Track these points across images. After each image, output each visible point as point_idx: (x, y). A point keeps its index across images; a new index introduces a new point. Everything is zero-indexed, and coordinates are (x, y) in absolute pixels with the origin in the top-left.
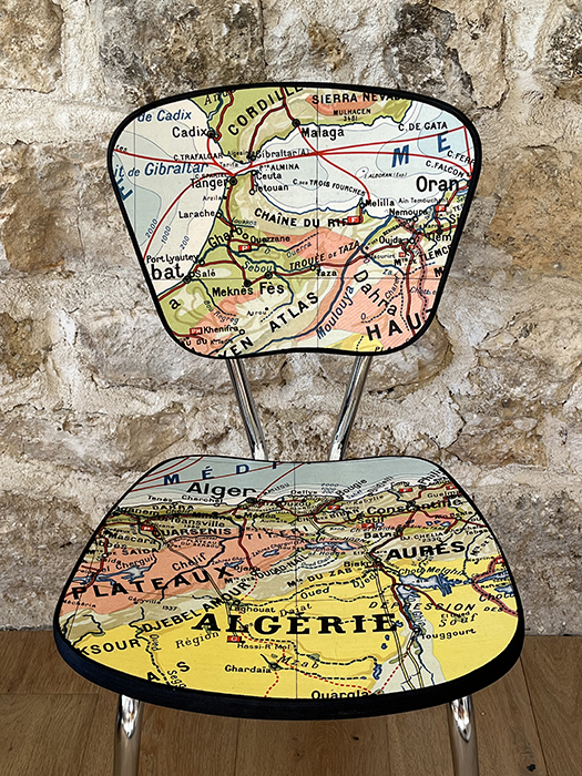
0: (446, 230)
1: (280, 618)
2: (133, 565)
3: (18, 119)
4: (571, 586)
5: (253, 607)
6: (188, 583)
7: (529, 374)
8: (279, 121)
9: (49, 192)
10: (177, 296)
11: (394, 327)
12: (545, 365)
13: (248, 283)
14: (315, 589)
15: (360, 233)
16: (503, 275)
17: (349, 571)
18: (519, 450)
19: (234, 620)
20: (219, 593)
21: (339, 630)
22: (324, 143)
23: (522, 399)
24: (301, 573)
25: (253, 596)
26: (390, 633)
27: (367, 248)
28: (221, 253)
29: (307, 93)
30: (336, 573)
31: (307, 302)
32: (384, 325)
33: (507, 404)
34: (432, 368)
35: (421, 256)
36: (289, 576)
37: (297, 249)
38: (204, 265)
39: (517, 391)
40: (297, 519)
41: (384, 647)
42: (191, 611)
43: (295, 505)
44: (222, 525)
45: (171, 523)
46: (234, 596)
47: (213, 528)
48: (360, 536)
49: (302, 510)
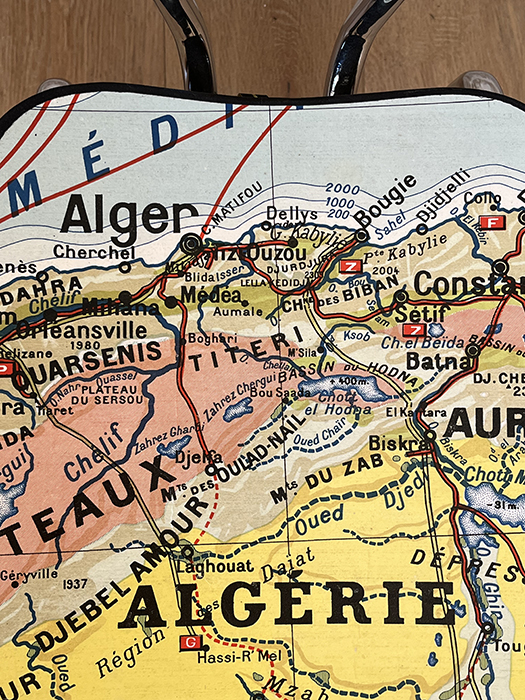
1: (263, 586)
5: (215, 561)
14: (318, 509)
17: (377, 461)
25: (215, 532)
26: (443, 629)
36: (270, 474)
40: (283, 305)
41: (433, 660)
42: (113, 584)
43: (277, 258)
44: (141, 331)
45: (43, 342)
46: (181, 536)
47: (125, 344)
48: (399, 361)
49: (289, 275)
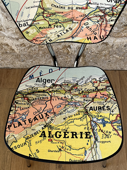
0: (115, 15)
1: (61, 132)
2: (23, 114)
5: (54, 128)
6: (38, 120)
10: (28, 31)
11: (95, 38)
13: (50, 25)
14: (70, 121)
15: (87, 12)
17: (79, 114)
19: (50, 132)
20: (46, 123)
21: (76, 137)
24: (67, 115)
25: (55, 124)
26: (89, 139)
27: (89, 16)
28: (41, 17)
30: (76, 115)
31: (69, 30)
32: (92, 37)
35: (106, 21)
36: (63, 116)
37: (66, 15)
38: (36, 21)
40: (66, 93)
41: (87, 144)
42: (39, 130)
43: (65, 86)
44: (46, 95)
45: (32, 96)
46: (50, 124)
47: (43, 97)
48: (82, 100)
49: (67, 89)
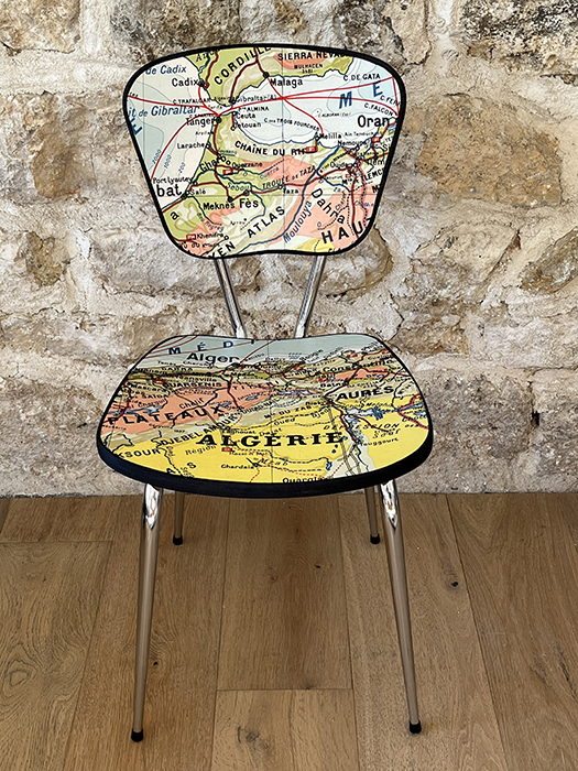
0: (381, 156)
2: (150, 405)
3: (45, 74)
4: (490, 453)
5: (240, 431)
6: (191, 416)
7: (452, 278)
8: (253, 74)
9: (69, 132)
10: (176, 209)
11: (342, 233)
12: (465, 270)
13: (230, 199)
15: (316, 159)
16: (431, 197)
18: (446, 341)
19: (226, 439)
20: (214, 422)
21: (302, 443)
22: (287, 90)
23: (448, 299)
24: (275, 410)
25: (240, 424)
27: (321, 171)
28: (210, 176)
29: (275, 52)
30: (300, 409)
31: (276, 214)
32: (335, 231)
33: (436, 303)
34: (376, 275)
35: (362, 177)
37: (268, 172)
38: (197, 185)
39: (444, 293)
40: (271, 377)
41: (334, 451)
42: (195, 433)
43: (269, 367)
44: (214, 380)
45: (176, 379)
46: (226, 424)
47: (208, 382)
48: (318, 386)
49: (274, 371)
